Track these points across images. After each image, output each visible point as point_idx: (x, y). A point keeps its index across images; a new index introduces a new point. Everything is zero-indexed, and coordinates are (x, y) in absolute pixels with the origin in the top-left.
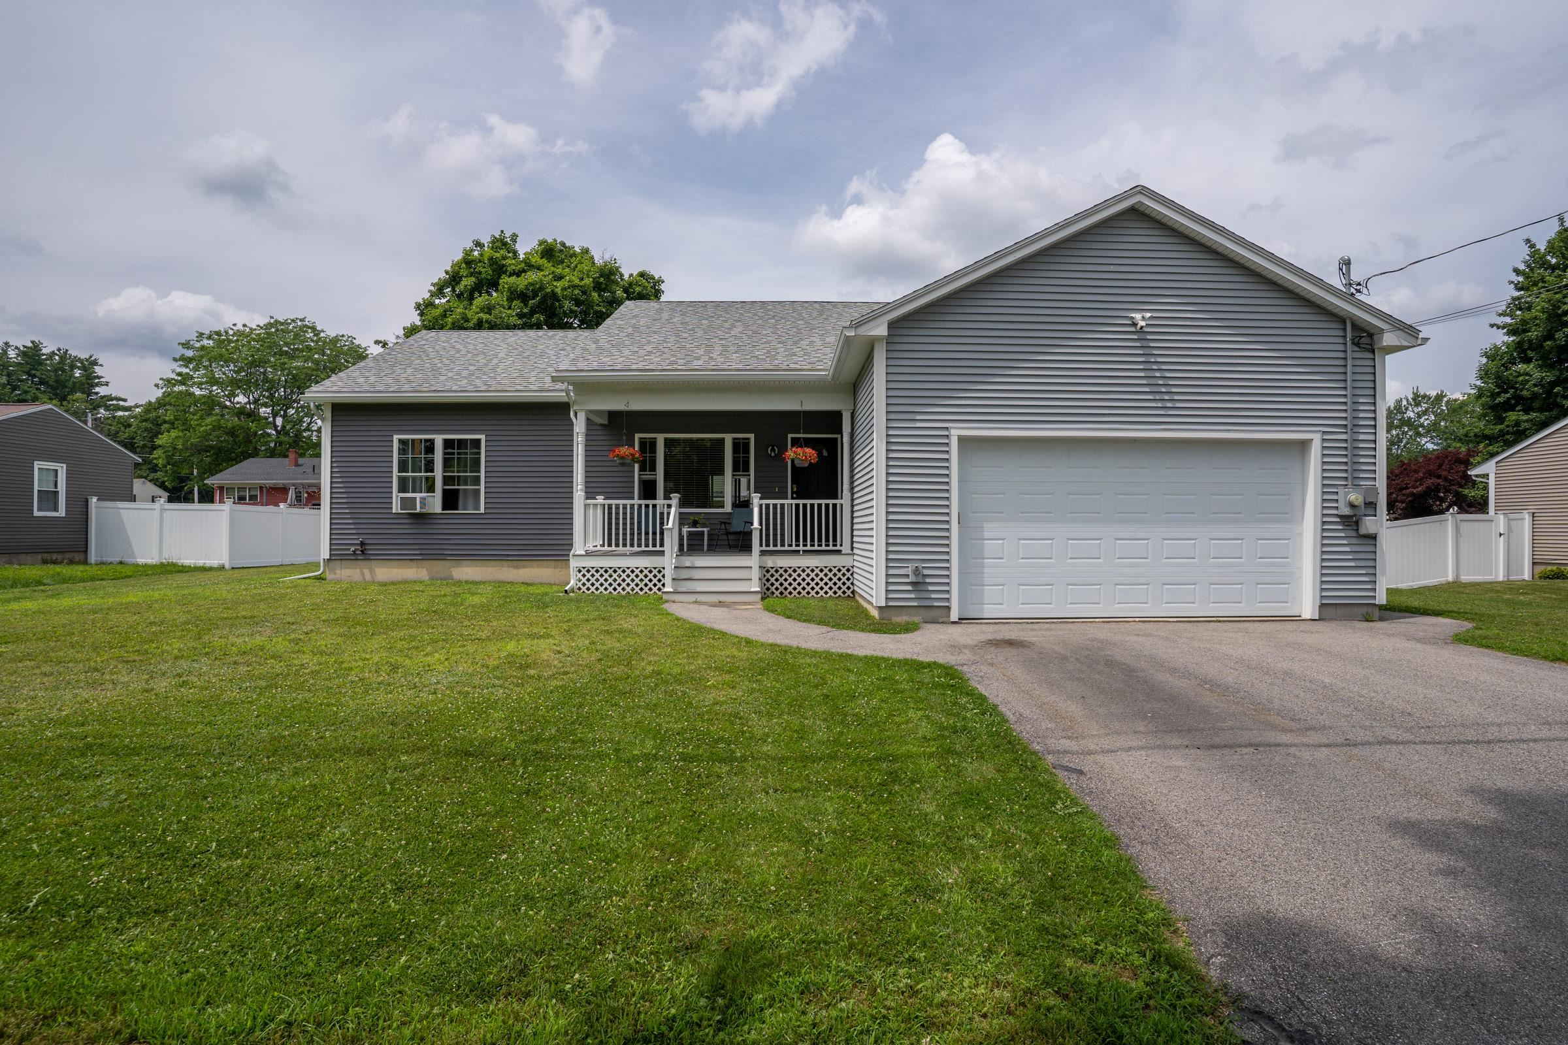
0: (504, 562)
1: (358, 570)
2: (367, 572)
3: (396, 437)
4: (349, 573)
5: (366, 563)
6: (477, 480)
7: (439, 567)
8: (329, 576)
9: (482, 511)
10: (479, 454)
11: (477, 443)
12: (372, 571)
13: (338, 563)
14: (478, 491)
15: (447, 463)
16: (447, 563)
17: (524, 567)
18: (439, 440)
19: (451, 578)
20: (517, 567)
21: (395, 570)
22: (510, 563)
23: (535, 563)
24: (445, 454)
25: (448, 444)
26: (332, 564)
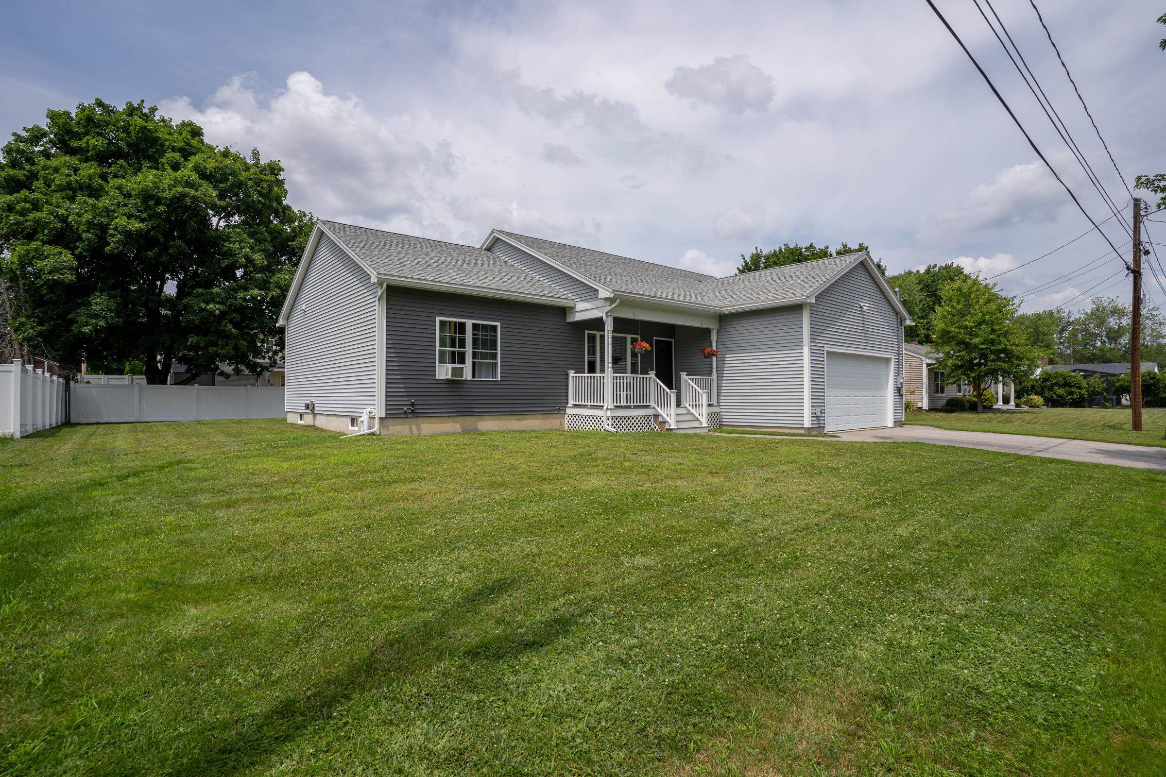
0: (511, 417)
1: (407, 427)
2: (414, 428)
3: (438, 319)
4: (401, 429)
5: (414, 420)
6: (494, 356)
7: (469, 421)
8: (384, 432)
9: (499, 379)
10: (496, 336)
11: (494, 328)
12: (418, 426)
13: (391, 420)
14: (496, 364)
15: (475, 342)
16: (474, 418)
17: (524, 419)
18: (469, 323)
19: (477, 429)
20: (519, 420)
21: (436, 425)
22: (515, 417)
23: (530, 416)
24: (474, 334)
25: (475, 327)
26: (386, 422)
